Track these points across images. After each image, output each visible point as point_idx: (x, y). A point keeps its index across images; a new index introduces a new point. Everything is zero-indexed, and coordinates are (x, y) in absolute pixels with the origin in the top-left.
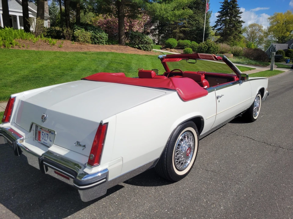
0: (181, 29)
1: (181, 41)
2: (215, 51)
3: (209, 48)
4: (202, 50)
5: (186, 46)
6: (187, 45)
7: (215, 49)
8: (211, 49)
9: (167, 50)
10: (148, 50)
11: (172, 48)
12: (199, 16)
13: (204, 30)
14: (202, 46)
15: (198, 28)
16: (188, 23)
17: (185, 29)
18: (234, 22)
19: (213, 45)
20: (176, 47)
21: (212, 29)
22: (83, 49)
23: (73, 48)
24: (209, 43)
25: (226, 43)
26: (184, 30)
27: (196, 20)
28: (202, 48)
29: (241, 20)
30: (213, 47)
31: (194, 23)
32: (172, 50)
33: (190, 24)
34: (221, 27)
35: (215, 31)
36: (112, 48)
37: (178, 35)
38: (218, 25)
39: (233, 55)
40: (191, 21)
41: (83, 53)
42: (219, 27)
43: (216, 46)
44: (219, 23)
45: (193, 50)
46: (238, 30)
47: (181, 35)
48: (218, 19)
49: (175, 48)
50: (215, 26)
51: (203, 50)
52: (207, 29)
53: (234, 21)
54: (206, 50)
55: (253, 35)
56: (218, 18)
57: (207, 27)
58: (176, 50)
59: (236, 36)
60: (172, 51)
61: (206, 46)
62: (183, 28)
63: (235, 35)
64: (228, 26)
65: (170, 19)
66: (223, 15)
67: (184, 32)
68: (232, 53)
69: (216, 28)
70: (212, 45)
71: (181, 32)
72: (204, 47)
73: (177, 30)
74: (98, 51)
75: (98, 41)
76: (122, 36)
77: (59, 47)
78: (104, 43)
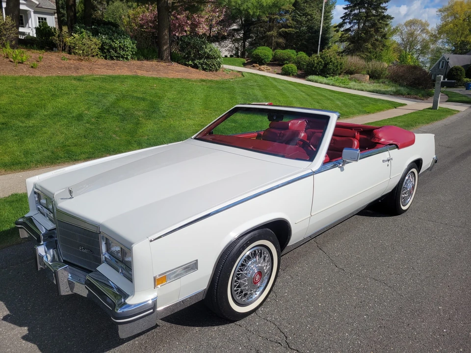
0: (280, 30)
1: (280, 52)
2: (338, 69)
3: (326, 64)
4: (314, 69)
5: (287, 60)
6: (289, 59)
7: (337, 66)
8: (330, 66)
9: (254, 66)
10: (210, 70)
11: (264, 64)
12: (312, 7)
13: (319, 33)
14: (314, 61)
15: (310, 28)
16: (293, 20)
17: (287, 30)
18: (373, 18)
19: (333, 59)
20: (271, 61)
21: (335, 31)
22: (81, 71)
23: (61, 68)
24: (327, 56)
25: (359, 55)
26: (286, 32)
27: (306, 15)
28: (314, 65)
29: (385, 14)
30: (334, 64)
31: (304, 19)
32: (262, 67)
33: (297, 21)
34: (352, 27)
35: (340, 34)
36: (140, 68)
37: (274, 40)
38: (346, 23)
39: (370, 77)
40: (299, 15)
41: (75, 79)
42: (348, 26)
43: (339, 60)
44: (347, 19)
45: (298, 68)
46: (381, 32)
47: (281, 40)
48: (346, 13)
49: (268, 65)
50: (341, 25)
51: (316, 67)
52: (326, 30)
53: (374, 15)
54: (321, 67)
55: (411, 39)
56: (346, 11)
57: (327, 27)
58: (269, 68)
59: (377, 43)
60: (263, 69)
61: (320, 62)
62: (283, 29)
63: (375, 42)
64: (364, 24)
65: (252, 13)
66: (355, 6)
67: (285, 35)
68: (368, 74)
69: (342, 29)
70: (331, 58)
71: (280, 35)
72: (318, 64)
73: (274, 33)
74: (110, 73)
75: (116, 55)
76: (165, 44)
77: (32, 67)
78: (129, 57)
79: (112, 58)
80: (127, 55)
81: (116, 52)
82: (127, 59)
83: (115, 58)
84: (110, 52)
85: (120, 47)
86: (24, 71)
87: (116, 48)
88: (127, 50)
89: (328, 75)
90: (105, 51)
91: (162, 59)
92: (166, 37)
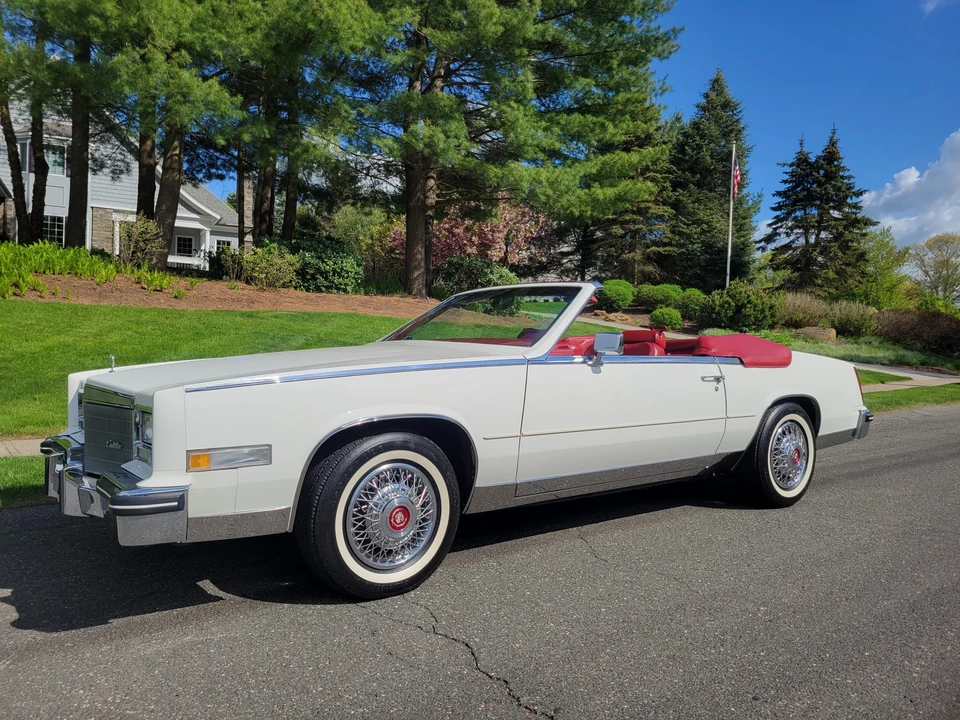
0: (648, 250)
1: (647, 289)
2: (765, 317)
3: (739, 308)
4: (714, 316)
5: (662, 302)
6: (666, 301)
7: (763, 311)
8: (749, 311)
9: (596, 315)
10: (499, 313)
11: (616, 311)
12: (710, 209)
13: (727, 255)
14: (713, 301)
15: (708, 247)
16: (673, 232)
17: (661, 249)
18: (833, 223)
19: (753, 298)
20: (630, 306)
21: (758, 249)
22: (256, 305)
23: (225, 300)
24: (741, 293)
25: (812, 292)
26: (659, 252)
27: (698, 222)
28: (714, 309)
29: (859, 216)
30: (755, 306)
31: (694, 230)
32: (612, 316)
33: (681, 234)
34: (793, 242)
35: (769, 252)
37: (637, 268)
38: (779, 234)
39: (838, 334)
40: (685, 224)
41: (242, 314)
42: (783, 240)
43: (766, 299)
44: (781, 227)
45: (683, 316)
46: (855, 250)
47: (650, 268)
48: (777, 217)
49: (626, 311)
50: (769, 239)
51: (718, 313)
52: (741, 250)
53: (836, 219)
54: (730, 313)
55: (945, 272)
56: (778, 213)
57: (743, 243)
58: (626, 316)
59: (849, 270)
60: (612, 318)
61: (727, 302)
62: (654, 248)
63: (843, 267)
64: (818, 235)
65: (577, 213)
66: (794, 204)
67: (660, 260)
68: (834, 327)
69: (772, 246)
70: (749, 296)
71: (648, 259)
72: (722, 306)
73: (638, 255)
74: (309, 309)
75: (326, 283)
76: (416, 268)
77: (176, 297)
78: (349, 289)
79: (318, 289)
80: (346, 285)
81: (326, 278)
82: (345, 291)
83: (324, 289)
84: (316, 279)
85: (334, 271)
86: (161, 302)
87: (326, 272)
88: (346, 275)
89: (744, 328)
90: (308, 277)
91: (410, 293)
92: (419, 256)
